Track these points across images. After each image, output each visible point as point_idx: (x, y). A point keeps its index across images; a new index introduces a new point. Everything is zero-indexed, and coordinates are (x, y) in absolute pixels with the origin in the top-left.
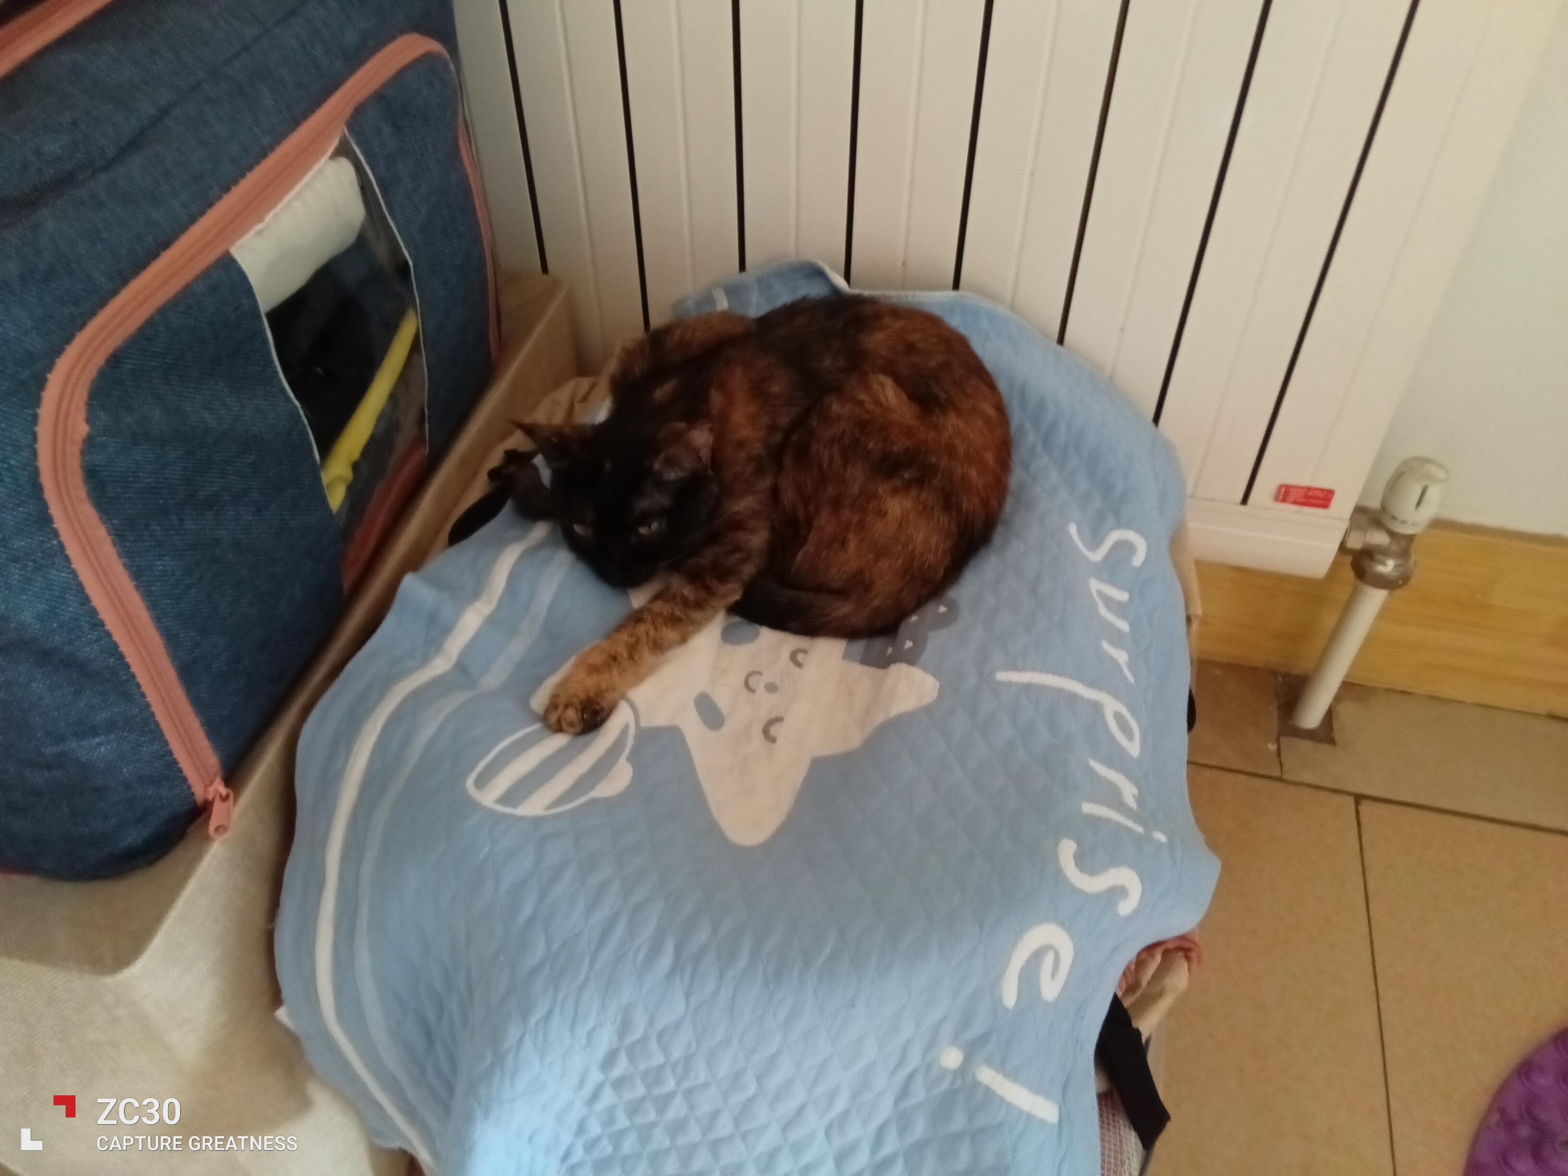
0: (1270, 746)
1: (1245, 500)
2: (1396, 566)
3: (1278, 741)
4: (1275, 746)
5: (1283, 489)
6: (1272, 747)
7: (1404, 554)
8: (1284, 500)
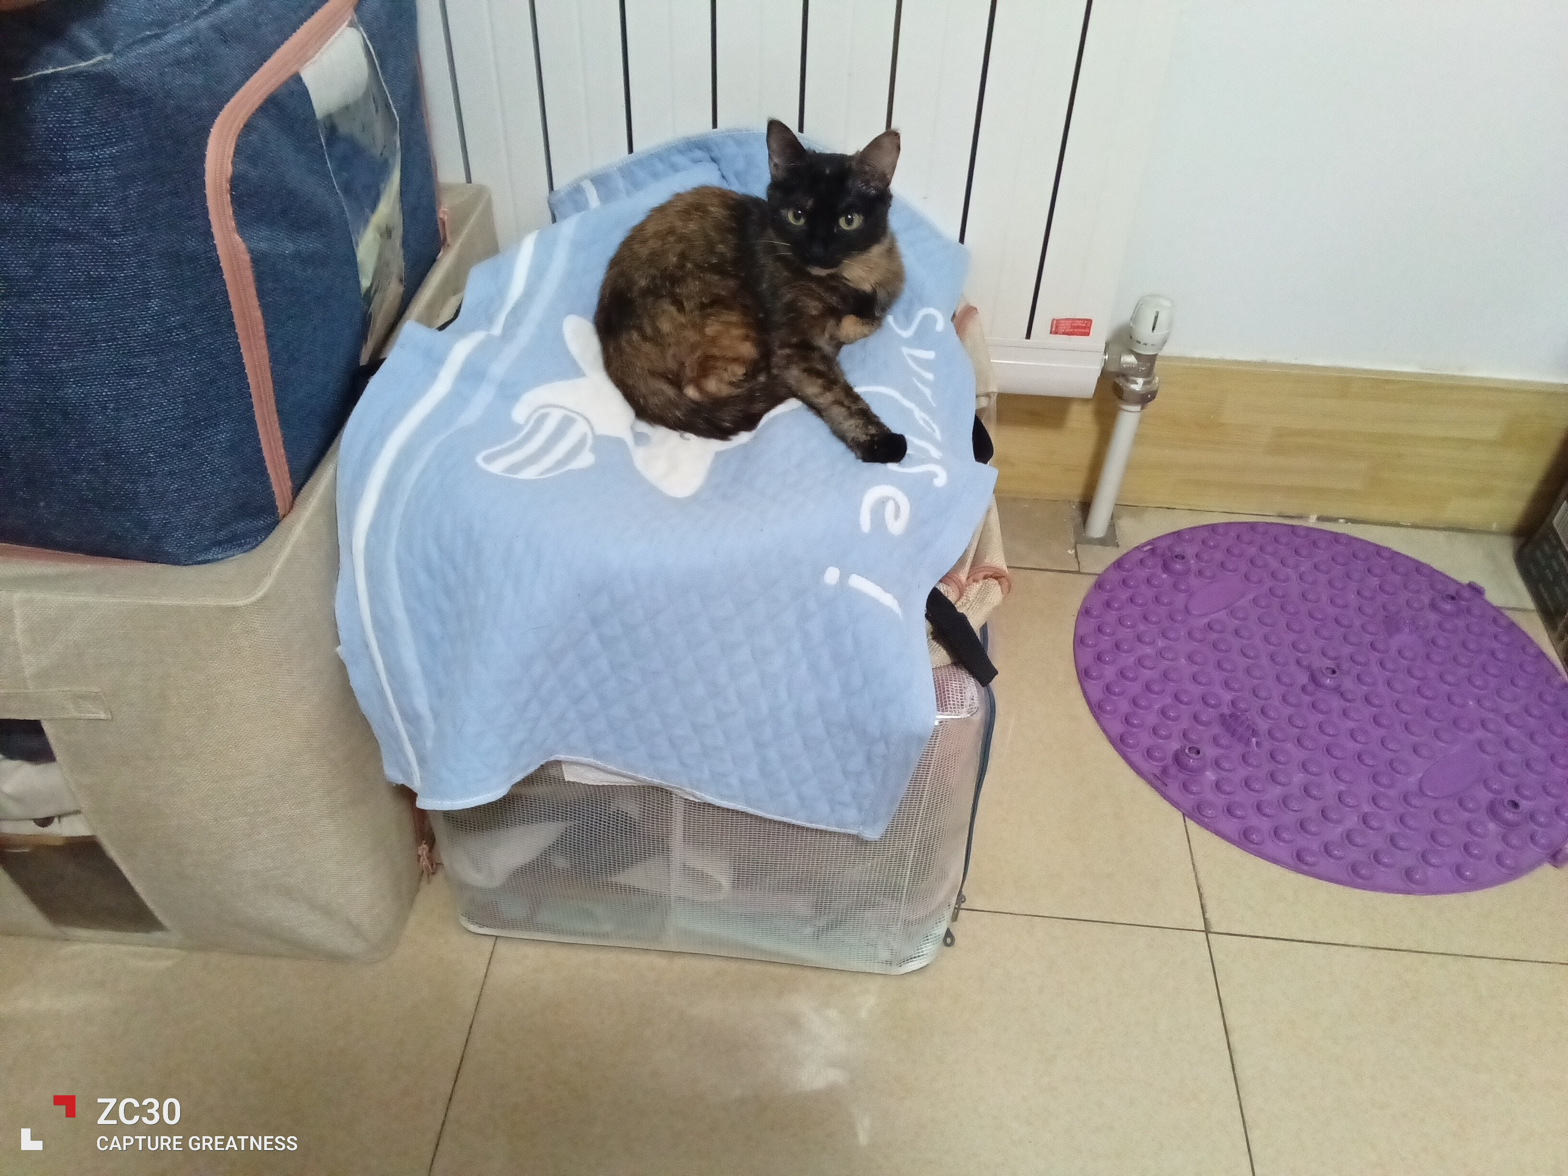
0: (1069, 551)
1: (1028, 336)
2: (1145, 383)
3: (1075, 548)
4: (1073, 551)
5: (1055, 322)
6: (1071, 552)
7: (1148, 374)
8: (1056, 333)
